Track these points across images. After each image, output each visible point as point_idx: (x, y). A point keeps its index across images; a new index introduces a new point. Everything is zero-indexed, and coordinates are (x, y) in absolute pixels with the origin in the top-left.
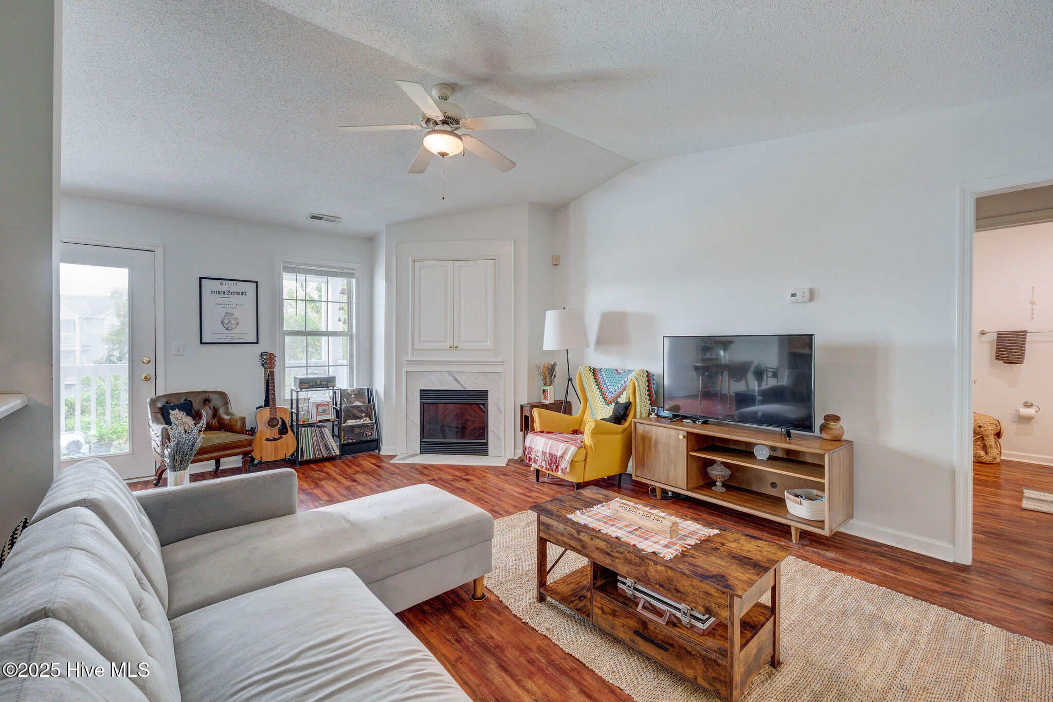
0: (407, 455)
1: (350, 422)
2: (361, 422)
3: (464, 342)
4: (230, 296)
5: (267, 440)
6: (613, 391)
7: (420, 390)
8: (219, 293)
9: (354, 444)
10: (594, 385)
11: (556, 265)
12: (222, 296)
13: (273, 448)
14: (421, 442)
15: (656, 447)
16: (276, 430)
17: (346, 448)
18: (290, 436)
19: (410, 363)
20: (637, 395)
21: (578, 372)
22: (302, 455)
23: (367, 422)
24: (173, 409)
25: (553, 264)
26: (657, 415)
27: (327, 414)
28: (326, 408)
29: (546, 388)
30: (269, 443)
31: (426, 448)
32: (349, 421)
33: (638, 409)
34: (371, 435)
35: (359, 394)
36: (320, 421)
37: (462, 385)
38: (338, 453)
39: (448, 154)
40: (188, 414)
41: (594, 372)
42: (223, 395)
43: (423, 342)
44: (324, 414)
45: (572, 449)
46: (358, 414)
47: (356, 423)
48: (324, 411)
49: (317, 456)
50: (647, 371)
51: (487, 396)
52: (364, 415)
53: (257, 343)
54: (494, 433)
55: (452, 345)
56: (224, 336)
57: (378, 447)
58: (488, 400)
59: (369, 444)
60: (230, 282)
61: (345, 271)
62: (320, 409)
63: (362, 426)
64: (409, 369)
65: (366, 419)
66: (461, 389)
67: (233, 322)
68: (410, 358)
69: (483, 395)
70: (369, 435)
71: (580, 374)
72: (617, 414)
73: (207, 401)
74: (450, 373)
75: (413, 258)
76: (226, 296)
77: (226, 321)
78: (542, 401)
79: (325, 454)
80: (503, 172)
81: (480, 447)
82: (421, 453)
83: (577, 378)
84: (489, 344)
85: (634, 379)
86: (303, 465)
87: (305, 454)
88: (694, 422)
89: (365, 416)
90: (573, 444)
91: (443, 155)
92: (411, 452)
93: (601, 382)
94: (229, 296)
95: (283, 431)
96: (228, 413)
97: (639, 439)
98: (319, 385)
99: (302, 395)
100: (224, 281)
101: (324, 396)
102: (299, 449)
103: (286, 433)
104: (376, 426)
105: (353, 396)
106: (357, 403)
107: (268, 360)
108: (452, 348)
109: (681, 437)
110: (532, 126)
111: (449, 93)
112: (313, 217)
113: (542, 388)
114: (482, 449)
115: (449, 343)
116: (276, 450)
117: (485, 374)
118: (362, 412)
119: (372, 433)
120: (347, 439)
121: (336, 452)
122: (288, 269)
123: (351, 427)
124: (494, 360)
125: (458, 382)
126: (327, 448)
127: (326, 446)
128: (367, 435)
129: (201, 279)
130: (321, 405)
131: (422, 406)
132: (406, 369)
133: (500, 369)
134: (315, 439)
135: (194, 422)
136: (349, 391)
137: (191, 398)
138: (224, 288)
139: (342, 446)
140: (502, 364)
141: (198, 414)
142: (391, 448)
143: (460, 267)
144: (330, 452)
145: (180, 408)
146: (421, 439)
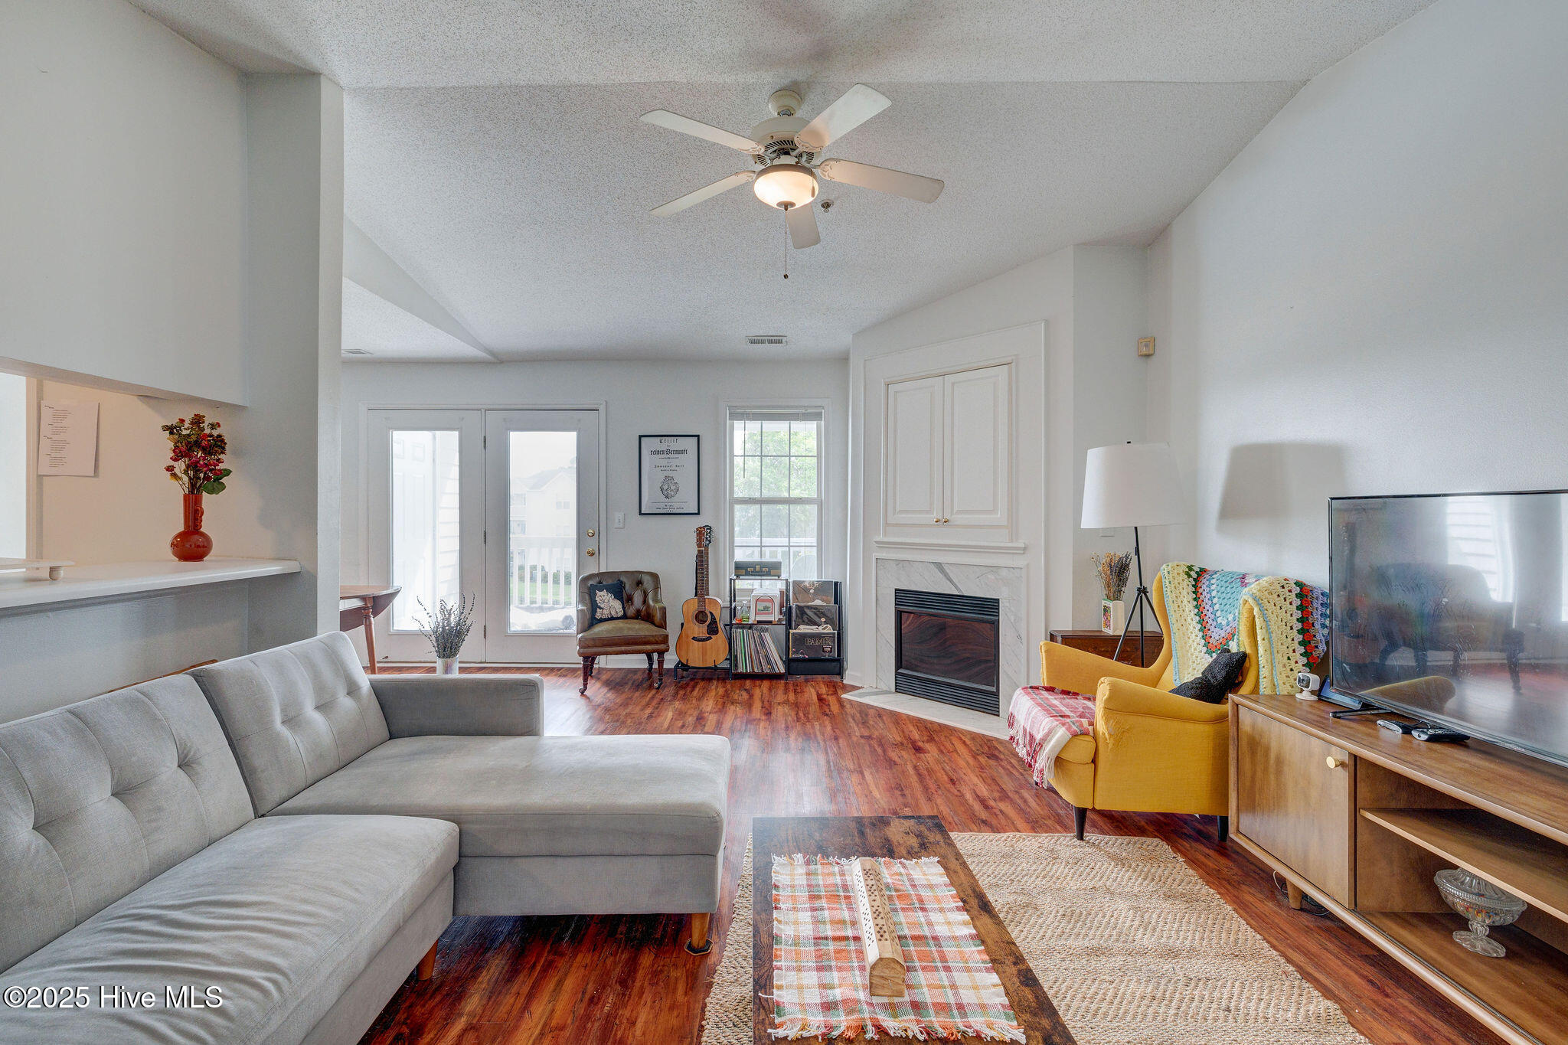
0: (876, 690)
1: (804, 629)
2: (820, 630)
3: (960, 512)
4: (670, 455)
5: (693, 638)
6: (1224, 623)
7: (896, 590)
8: (658, 452)
9: (803, 660)
10: (1189, 607)
11: (1148, 356)
12: (662, 456)
13: (701, 651)
14: (897, 673)
15: (1279, 772)
16: (704, 628)
17: (794, 665)
18: (720, 639)
19: (882, 545)
20: (1259, 638)
21: (1157, 578)
22: (736, 666)
23: (829, 631)
24: (601, 590)
25: (1142, 356)
26: (1319, 695)
27: (769, 614)
28: (769, 604)
29: (1110, 604)
30: (696, 643)
31: (905, 684)
32: (801, 627)
33: (1264, 672)
34: (831, 652)
35: (821, 588)
36: (759, 622)
37: (956, 587)
38: (783, 671)
39: (792, 205)
40: (616, 597)
41: (1198, 577)
42: (655, 577)
43: (901, 512)
44: (765, 614)
45: (1061, 734)
46: (816, 618)
47: (811, 631)
48: (766, 608)
49: (756, 670)
50: (1298, 584)
51: (998, 609)
52: (823, 620)
53: (698, 514)
54: (1009, 677)
55: (940, 518)
56: (663, 506)
57: (840, 673)
58: (998, 616)
59: (827, 664)
60: (670, 438)
61: (809, 411)
62: (761, 606)
63: (818, 636)
64: (883, 555)
65: (827, 627)
66: (956, 593)
67: (673, 488)
68: (881, 538)
69: (989, 607)
70: (829, 650)
71: (1160, 581)
72: (1209, 677)
73: (639, 583)
74: (938, 565)
75: (887, 380)
76: (665, 456)
77: (665, 487)
78: (1103, 629)
79: (767, 670)
80: (929, 202)
81: (987, 699)
82: (897, 690)
83: (1153, 588)
84: (1000, 516)
85: (1250, 601)
86: (738, 679)
87: (740, 665)
88: (1407, 731)
89: (826, 623)
90: (1063, 725)
91: (786, 205)
92: (885, 688)
93: (1206, 600)
94: (668, 456)
95: (713, 630)
96: (656, 600)
97: (1244, 743)
98: (758, 572)
99: (741, 584)
100: (664, 438)
101: (771, 588)
102: (732, 657)
103: (716, 632)
104: (840, 639)
105: (811, 591)
106: (818, 602)
107: (704, 536)
108: (940, 523)
109: (1331, 762)
110: (882, 103)
111: (793, 103)
112: (753, 342)
113: (1104, 603)
114: (990, 704)
115: (936, 515)
116: (704, 653)
117: (994, 569)
118: (824, 615)
119: (831, 648)
120: (796, 652)
121: (781, 669)
122: (736, 415)
123: (804, 636)
124: (1010, 545)
125: (951, 581)
126: (769, 662)
127: (767, 657)
128: (824, 651)
129: (640, 437)
130: (763, 601)
131: (899, 615)
132: (877, 554)
133: (1019, 562)
134: (752, 646)
135: (624, 608)
136: (807, 584)
137: (623, 579)
138: (663, 447)
139: (789, 662)
140: (1024, 553)
141: (630, 599)
142: (859, 675)
143: (953, 384)
144: (772, 668)
145: (609, 589)
146: (897, 669)
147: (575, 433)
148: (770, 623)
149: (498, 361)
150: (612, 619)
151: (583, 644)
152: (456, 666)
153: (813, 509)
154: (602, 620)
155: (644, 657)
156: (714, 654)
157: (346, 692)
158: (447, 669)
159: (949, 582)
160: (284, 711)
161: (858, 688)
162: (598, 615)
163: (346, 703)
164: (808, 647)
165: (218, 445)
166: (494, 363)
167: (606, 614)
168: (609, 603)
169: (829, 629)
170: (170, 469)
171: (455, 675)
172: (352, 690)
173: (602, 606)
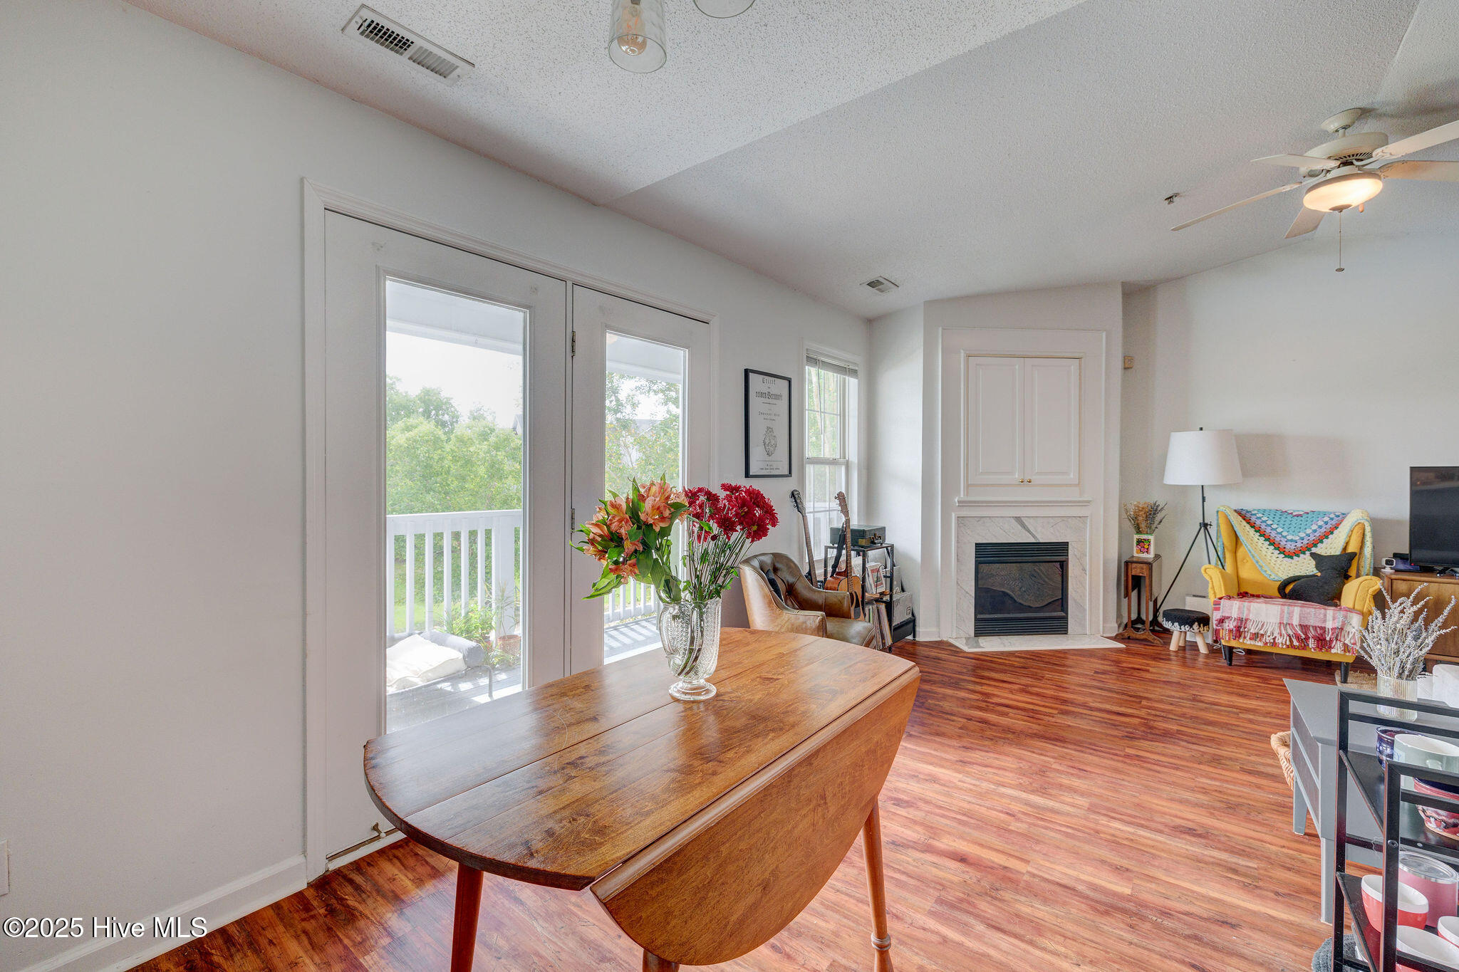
3: (1041, 473)
4: (770, 400)
6: (1297, 538)
7: (976, 544)
8: (762, 395)
10: (1252, 532)
11: (1127, 368)
14: (976, 620)
19: (962, 504)
25: (1124, 367)
31: (984, 627)
37: (1034, 536)
38: (890, 642)
39: (1348, 207)
43: (981, 474)
48: (877, 579)
51: (1068, 550)
53: (790, 475)
54: (1075, 601)
55: (1023, 478)
56: (766, 465)
57: (914, 631)
58: (1068, 555)
59: (908, 626)
60: (769, 378)
61: (850, 367)
64: (962, 513)
66: (1033, 541)
68: (962, 497)
69: (1062, 548)
71: (1227, 517)
74: (1018, 519)
75: (967, 352)
76: (767, 400)
77: (767, 442)
78: (1135, 555)
81: (1055, 623)
82: (977, 635)
85: (1365, 523)
92: (963, 635)
100: (766, 377)
108: (1024, 483)
114: (1059, 626)
115: (1018, 475)
117: (1065, 519)
124: (1078, 499)
125: (1029, 531)
130: (875, 572)
131: (979, 565)
132: (956, 514)
133: (1085, 511)
138: (766, 388)
140: (1089, 505)
146: (976, 616)
159: (1027, 533)
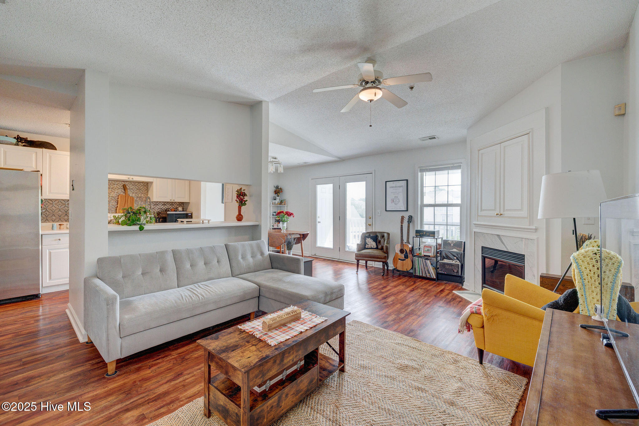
0: (474, 293)
1: (446, 261)
2: (454, 262)
3: (507, 210)
5: (399, 259)
7: (482, 247)
8: (392, 187)
9: (444, 274)
11: (622, 115)
12: (393, 189)
13: (402, 264)
16: (403, 255)
17: (440, 276)
18: (409, 261)
19: (477, 225)
22: (415, 272)
24: (369, 238)
25: (617, 115)
27: (429, 252)
30: (400, 261)
34: (457, 272)
35: (457, 244)
36: (425, 256)
37: (506, 247)
38: (435, 277)
39: (373, 100)
40: (374, 241)
42: (388, 234)
43: (484, 210)
44: (428, 252)
45: (468, 311)
46: (451, 256)
47: (449, 262)
48: (428, 250)
49: (424, 276)
51: (524, 260)
52: (455, 258)
53: (407, 211)
55: (498, 213)
56: (394, 208)
57: (462, 282)
58: (525, 263)
59: (456, 278)
61: (456, 165)
62: (426, 249)
63: (451, 265)
64: (477, 230)
65: (457, 261)
66: (506, 250)
67: (398, 200)
68: (476, 222)
69: (521, 259)
73: (383, 236)
74: (498, 236)
75: (478, 149)
77: (395, 200)
79: (428, 276)
84: (524, 213)
86: (416, 278)
87: (417, 272)
89: (457, 259)
90: (471, 307)
91: (371, 101)
92: (478, 292)
94: (396, 188)
95: (406, 257)
98: (425, 235)
100: (395, 182)
103: (408, 258)
104: (462, 267)
105: (452, 245)
106: (454, 250)
108: (499, 215)
115: (497, 211)
116: (403, 265)
117: (522, 239)
118: (456, 256)
119: (457, 271)
120: (441, 270)
121: (434, 276)
122: (422, 170)
123: (444, 264)
124: (529, 227)
125: (504, 244)
126: (429, 273)
127: (428, 270)
128: (454, 272)
129: (386, 182)
130: (427, 247)
131: (484, 258)
132: (475, 230)
133: (534, 236)
134: (422, 265)
135: (376, 245)
136: (450, 242)
137: (378, 234)
138: (394, 185)
139: (438, 274)
140: (536, 232)
141: (380, 242)
142: (468, 284)
143: (505, 147)
144: (430, 275)
145: (372, 238)
146: (482, 285)
147: (365, 182)
148: (429, 256)
149: (342, 160)
150: (372, 248)
151: (357, 256)
152: (291, 253)
153: (458, 209)
154: (368, 248)
155: (381, 263)
156: (406, 266)
157: (260, 255)
158: (289, 253)
159: (503, 245)
160: (242, 255)
161: (467, 290)
162: (367, 247)
163: (259, 257)
164: (446, 269)
165: (244, 195)
166: (340, 161)
167: (369, 246)
168: (371, 243)
169: (458, 263)
170: (236, 200)
171: (291, 255)
172: (262, 254)
173: (368, 243)
